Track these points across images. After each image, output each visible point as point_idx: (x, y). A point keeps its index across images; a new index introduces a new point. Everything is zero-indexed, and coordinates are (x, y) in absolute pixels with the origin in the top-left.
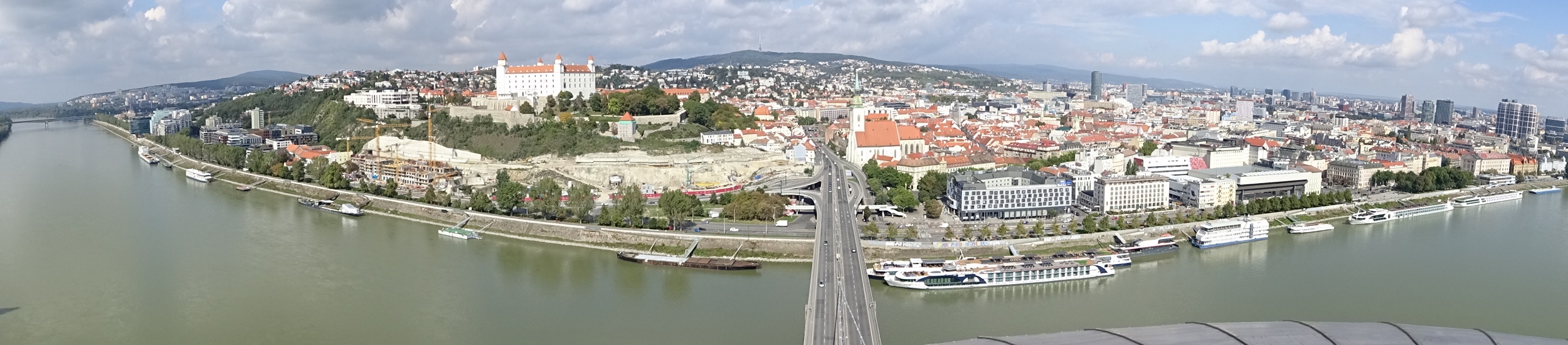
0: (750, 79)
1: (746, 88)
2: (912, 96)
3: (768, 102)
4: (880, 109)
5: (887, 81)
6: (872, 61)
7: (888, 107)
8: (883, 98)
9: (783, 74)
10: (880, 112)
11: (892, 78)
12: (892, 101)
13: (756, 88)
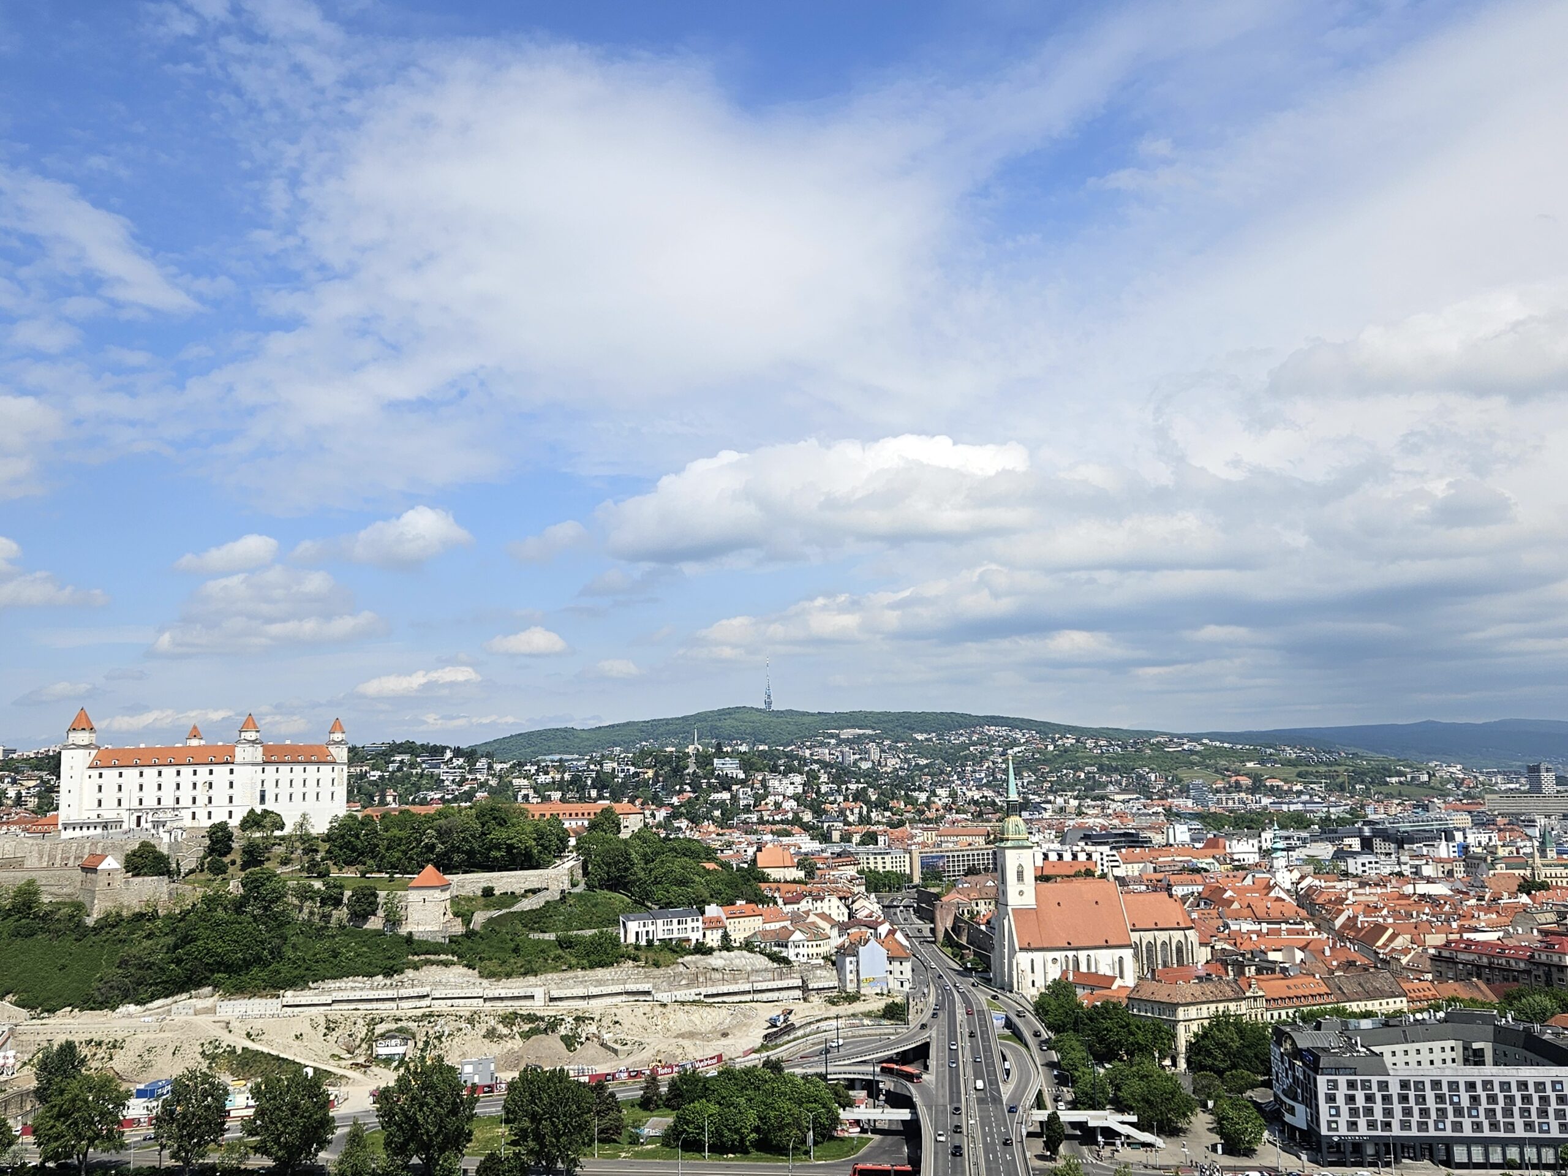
0: (742, 776)
1: (734, 798)
2: (1156, 813)
3: (788, 834)
4: (1075, 848)
5: (1088, 778)
6: (1045, 729)
7: (1095, 844)
8: (1079, 820)
9: (825, 765)
10: (1075, 856)
11: (1101, 769)
12: (1103, 828)
13: (759, 799)
